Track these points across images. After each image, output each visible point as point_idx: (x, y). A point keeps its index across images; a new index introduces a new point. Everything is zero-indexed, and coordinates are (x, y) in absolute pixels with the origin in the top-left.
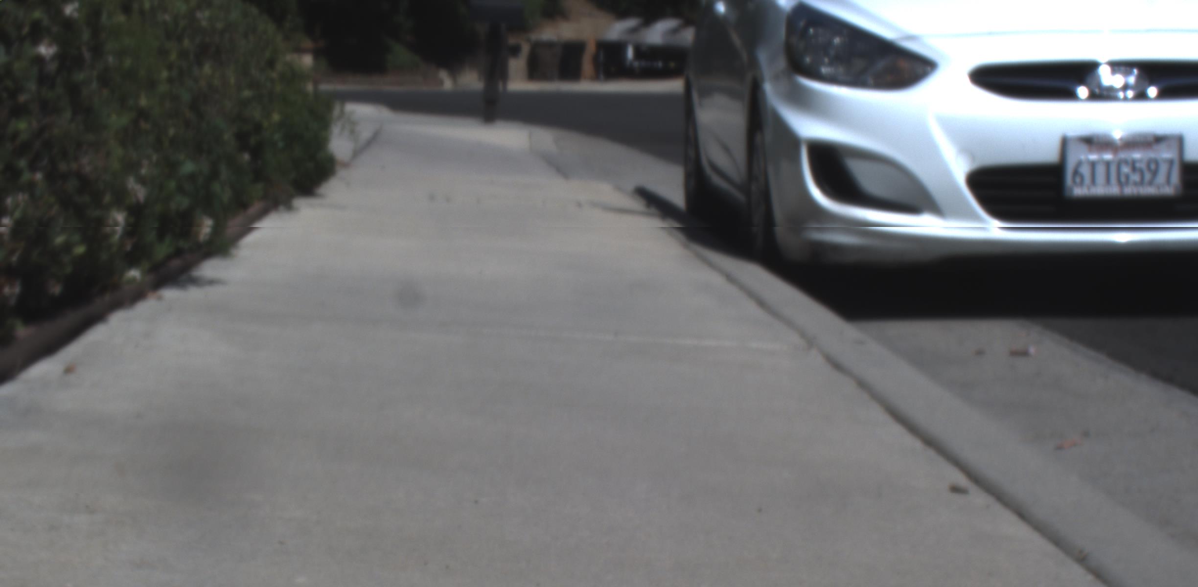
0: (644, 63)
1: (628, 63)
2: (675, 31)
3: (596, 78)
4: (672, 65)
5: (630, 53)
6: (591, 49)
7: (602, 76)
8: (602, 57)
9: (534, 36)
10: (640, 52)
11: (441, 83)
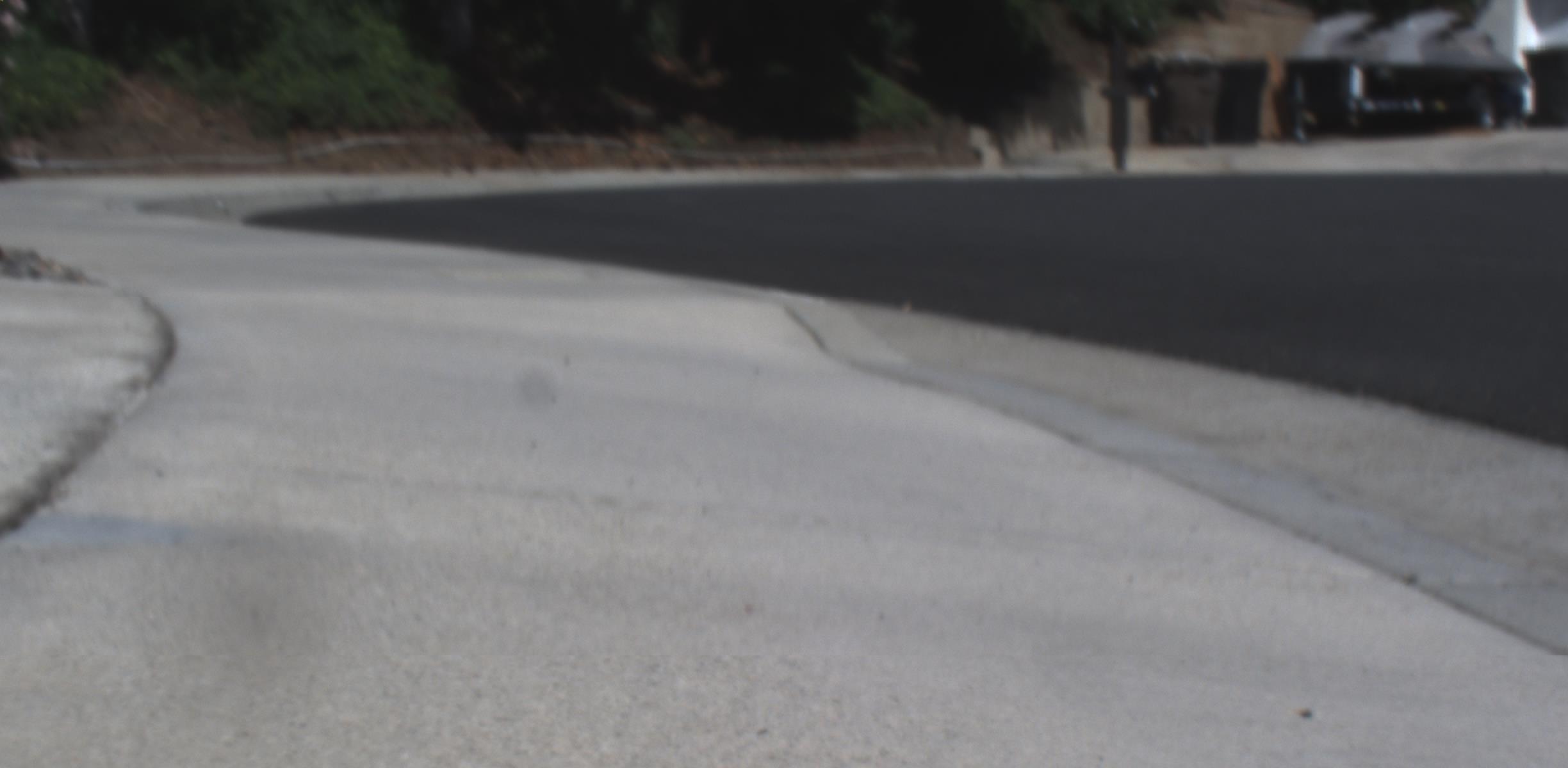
0: (1386, 105)
1: (1353, 106)
2: (1443, 36)
3: (1286, 134)
4: (1440, 106)
5: (1357, 83)
6: (1276, 76)
7: (1301, 134)
8: (1300, 93)
9: (1160, 54)
10: (1375, 83)
11: (977, 157)
